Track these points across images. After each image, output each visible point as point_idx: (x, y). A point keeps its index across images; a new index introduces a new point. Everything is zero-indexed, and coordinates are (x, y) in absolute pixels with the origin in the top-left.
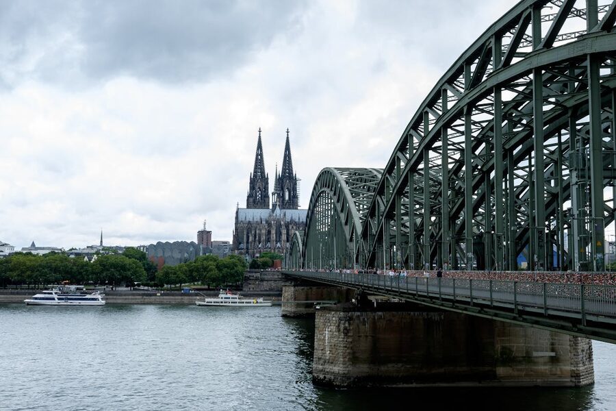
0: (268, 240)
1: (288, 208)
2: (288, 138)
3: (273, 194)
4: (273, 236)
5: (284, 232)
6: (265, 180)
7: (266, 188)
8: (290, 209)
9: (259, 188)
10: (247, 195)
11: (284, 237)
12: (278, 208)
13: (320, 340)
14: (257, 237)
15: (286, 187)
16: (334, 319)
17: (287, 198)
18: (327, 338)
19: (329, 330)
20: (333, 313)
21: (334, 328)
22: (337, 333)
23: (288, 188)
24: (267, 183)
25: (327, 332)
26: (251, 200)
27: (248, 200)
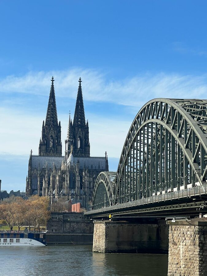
0: (61, 187)
1: (80, 156)
2: (80, 87)
3: (66, 142)
4: (66, 183)
5: (78, 179)
6: (58, 128)
7: (59, 137)
8: (82, 157)
9: (52, 136)
10: (39, 143)
11: (78, 184)
12: (71, 155)
13: (174, 254)
14: (51, 183)
15: (78, 136)
16: (188, 233)
17: (79, 146)
18: (181, 252)
19: (184, 243)
20: (187, 227)
21: (188, 242)
22: (192, 247)
23: (80, 137)
24: (60, 132)
25: (181, 246)
26: (44, 148)
27: (40, 148)
